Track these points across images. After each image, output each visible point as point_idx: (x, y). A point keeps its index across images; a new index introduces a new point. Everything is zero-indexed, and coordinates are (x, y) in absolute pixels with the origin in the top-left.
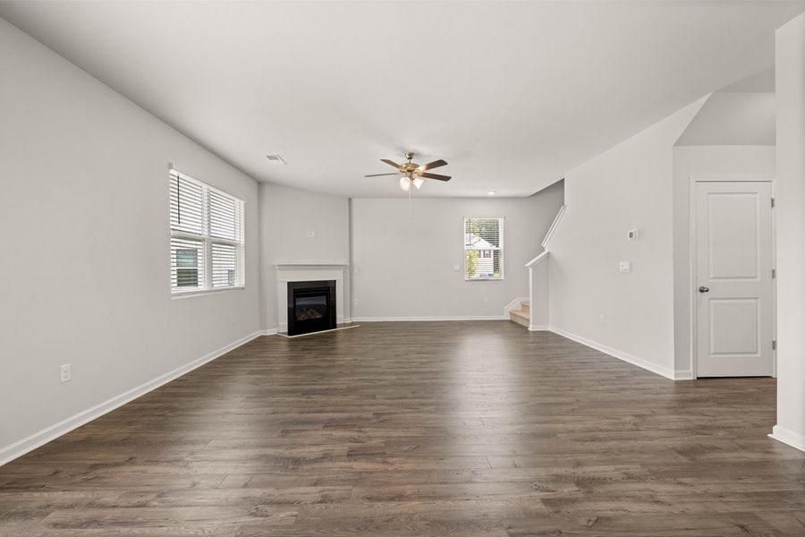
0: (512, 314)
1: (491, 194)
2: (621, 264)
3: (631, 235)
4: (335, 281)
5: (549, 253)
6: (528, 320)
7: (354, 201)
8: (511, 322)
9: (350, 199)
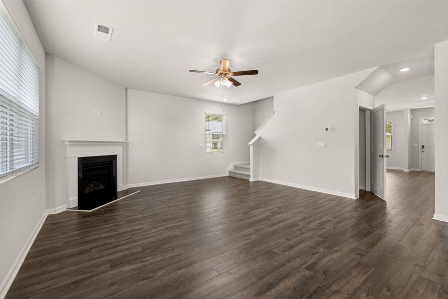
0: (230, 172)
1: (225, 100)
2: (318, 143)
3: (327, 129)
4: (116, 155)
5: (260, 137)
6: (249, 176)
7: (129, 90)
8: (230, 177)
9: (126, 88)
